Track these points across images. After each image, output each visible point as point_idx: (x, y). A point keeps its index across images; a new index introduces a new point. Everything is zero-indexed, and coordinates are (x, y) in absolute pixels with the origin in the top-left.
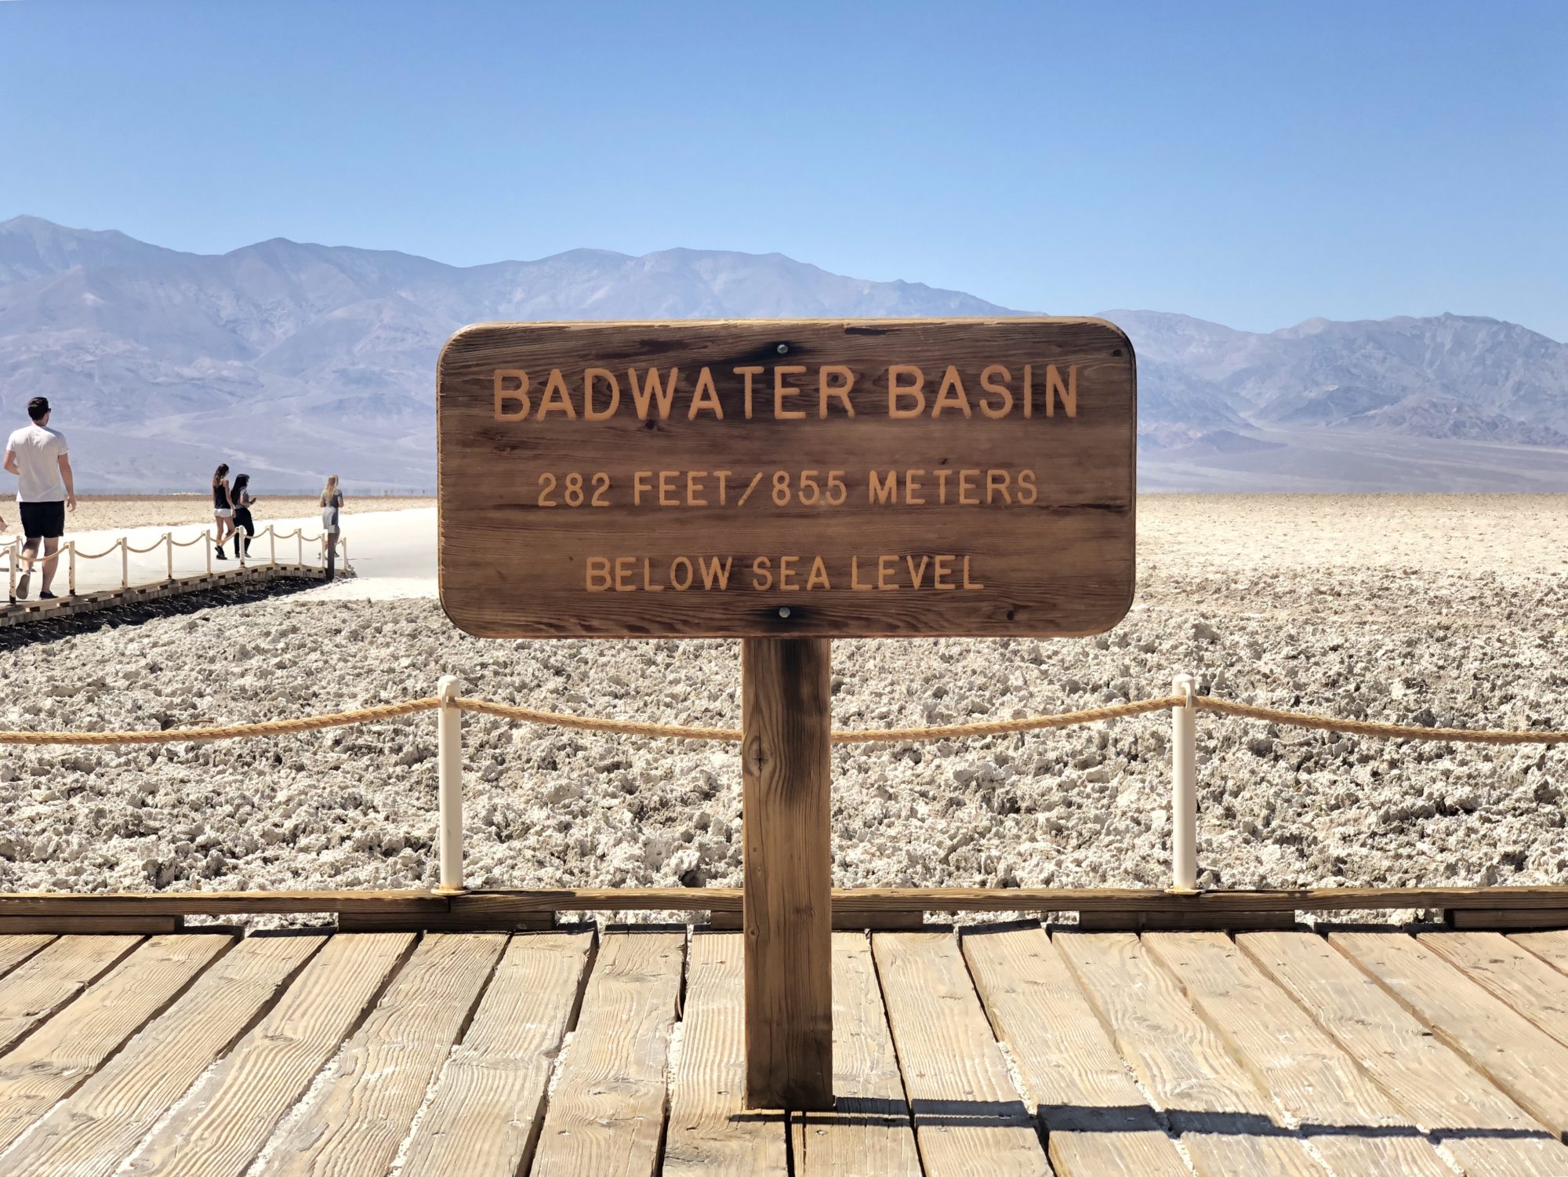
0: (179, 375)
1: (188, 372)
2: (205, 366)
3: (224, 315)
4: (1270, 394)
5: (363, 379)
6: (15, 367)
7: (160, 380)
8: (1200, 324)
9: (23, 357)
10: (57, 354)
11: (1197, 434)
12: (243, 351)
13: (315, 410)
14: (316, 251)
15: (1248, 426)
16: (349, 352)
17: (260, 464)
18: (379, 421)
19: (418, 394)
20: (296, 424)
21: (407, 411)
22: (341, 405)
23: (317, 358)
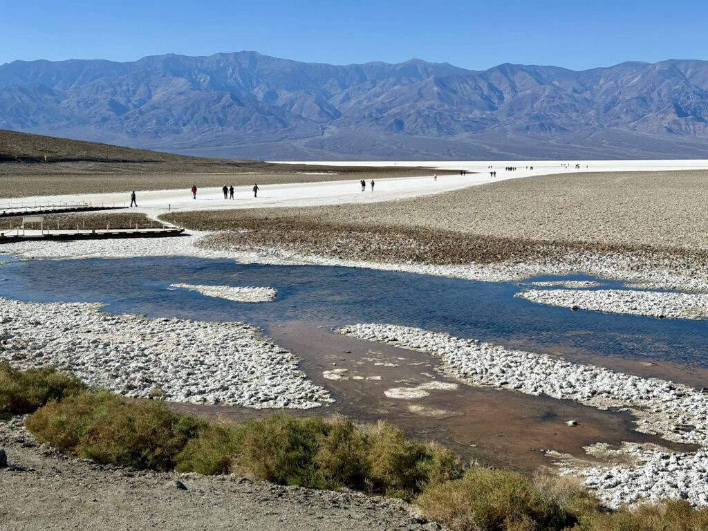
0: (467, 118)
1: (470, 116)
2: (477, 113)
3: (485, 93)
5: (537, 117)
6: (409, 116)
7: (461, 119)
9: (412, 112)
10: (424, 111)
12: (493, 108)
13: (518, 130)
14: (520, 68)
16: (532, 106)
17: (495, 150)
18: (542, 133)
19: (558, 122)
20: (510, 135)
21: (553, 129)
22: (528, 128)
23: (519, 109)
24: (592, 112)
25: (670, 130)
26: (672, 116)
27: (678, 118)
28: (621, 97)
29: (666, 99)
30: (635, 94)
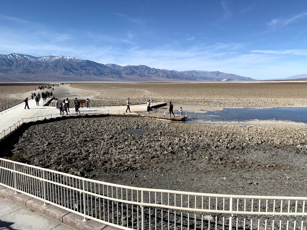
1: (2, 68)
2: (5, 67)
4: (125, 72)
5: (25, 69)
8: (118, 65)
11: (118, 76)
12: (10, 66)
13: (19, 73)
15: (123, 75)
16: (23, 66)
17: (13, 79)
18: (27, 74)
19: (32, 71)
20: (17, 74)
21: (31, 73)
22: (23, 72)
23: (19, 67)
24: (42, 69)
25: (64, 74)
26: (64, 70)
27: (65, 71)
28: (50, 65)
29: (61, 66)
30: (53, 64)
